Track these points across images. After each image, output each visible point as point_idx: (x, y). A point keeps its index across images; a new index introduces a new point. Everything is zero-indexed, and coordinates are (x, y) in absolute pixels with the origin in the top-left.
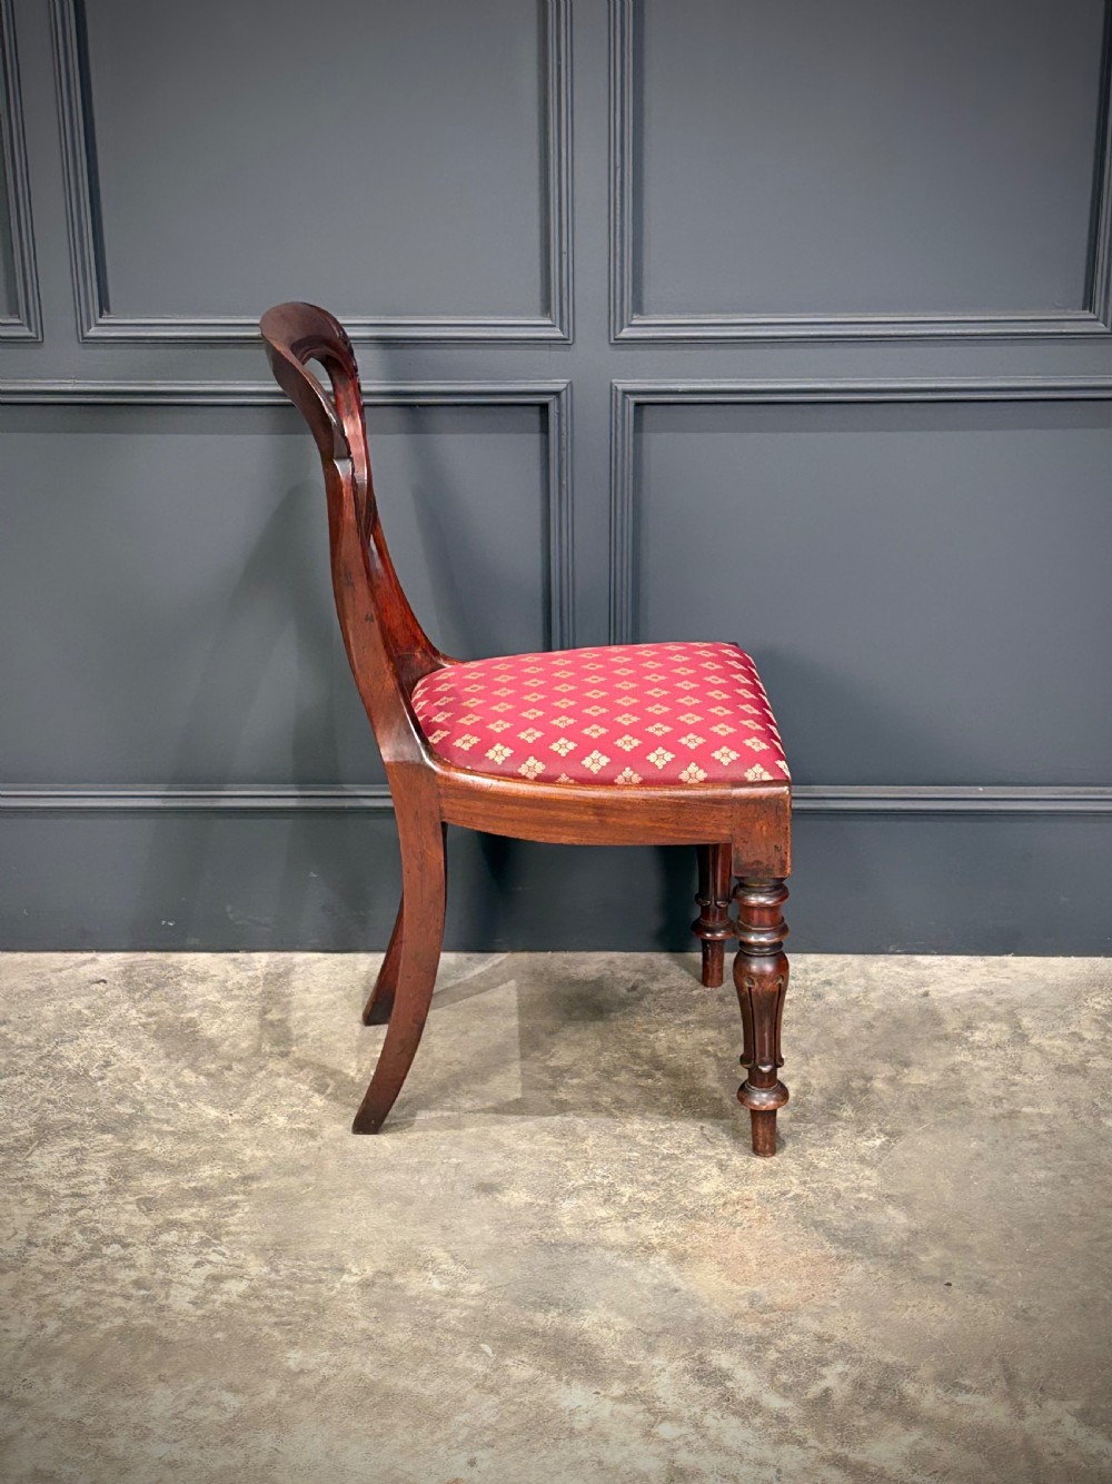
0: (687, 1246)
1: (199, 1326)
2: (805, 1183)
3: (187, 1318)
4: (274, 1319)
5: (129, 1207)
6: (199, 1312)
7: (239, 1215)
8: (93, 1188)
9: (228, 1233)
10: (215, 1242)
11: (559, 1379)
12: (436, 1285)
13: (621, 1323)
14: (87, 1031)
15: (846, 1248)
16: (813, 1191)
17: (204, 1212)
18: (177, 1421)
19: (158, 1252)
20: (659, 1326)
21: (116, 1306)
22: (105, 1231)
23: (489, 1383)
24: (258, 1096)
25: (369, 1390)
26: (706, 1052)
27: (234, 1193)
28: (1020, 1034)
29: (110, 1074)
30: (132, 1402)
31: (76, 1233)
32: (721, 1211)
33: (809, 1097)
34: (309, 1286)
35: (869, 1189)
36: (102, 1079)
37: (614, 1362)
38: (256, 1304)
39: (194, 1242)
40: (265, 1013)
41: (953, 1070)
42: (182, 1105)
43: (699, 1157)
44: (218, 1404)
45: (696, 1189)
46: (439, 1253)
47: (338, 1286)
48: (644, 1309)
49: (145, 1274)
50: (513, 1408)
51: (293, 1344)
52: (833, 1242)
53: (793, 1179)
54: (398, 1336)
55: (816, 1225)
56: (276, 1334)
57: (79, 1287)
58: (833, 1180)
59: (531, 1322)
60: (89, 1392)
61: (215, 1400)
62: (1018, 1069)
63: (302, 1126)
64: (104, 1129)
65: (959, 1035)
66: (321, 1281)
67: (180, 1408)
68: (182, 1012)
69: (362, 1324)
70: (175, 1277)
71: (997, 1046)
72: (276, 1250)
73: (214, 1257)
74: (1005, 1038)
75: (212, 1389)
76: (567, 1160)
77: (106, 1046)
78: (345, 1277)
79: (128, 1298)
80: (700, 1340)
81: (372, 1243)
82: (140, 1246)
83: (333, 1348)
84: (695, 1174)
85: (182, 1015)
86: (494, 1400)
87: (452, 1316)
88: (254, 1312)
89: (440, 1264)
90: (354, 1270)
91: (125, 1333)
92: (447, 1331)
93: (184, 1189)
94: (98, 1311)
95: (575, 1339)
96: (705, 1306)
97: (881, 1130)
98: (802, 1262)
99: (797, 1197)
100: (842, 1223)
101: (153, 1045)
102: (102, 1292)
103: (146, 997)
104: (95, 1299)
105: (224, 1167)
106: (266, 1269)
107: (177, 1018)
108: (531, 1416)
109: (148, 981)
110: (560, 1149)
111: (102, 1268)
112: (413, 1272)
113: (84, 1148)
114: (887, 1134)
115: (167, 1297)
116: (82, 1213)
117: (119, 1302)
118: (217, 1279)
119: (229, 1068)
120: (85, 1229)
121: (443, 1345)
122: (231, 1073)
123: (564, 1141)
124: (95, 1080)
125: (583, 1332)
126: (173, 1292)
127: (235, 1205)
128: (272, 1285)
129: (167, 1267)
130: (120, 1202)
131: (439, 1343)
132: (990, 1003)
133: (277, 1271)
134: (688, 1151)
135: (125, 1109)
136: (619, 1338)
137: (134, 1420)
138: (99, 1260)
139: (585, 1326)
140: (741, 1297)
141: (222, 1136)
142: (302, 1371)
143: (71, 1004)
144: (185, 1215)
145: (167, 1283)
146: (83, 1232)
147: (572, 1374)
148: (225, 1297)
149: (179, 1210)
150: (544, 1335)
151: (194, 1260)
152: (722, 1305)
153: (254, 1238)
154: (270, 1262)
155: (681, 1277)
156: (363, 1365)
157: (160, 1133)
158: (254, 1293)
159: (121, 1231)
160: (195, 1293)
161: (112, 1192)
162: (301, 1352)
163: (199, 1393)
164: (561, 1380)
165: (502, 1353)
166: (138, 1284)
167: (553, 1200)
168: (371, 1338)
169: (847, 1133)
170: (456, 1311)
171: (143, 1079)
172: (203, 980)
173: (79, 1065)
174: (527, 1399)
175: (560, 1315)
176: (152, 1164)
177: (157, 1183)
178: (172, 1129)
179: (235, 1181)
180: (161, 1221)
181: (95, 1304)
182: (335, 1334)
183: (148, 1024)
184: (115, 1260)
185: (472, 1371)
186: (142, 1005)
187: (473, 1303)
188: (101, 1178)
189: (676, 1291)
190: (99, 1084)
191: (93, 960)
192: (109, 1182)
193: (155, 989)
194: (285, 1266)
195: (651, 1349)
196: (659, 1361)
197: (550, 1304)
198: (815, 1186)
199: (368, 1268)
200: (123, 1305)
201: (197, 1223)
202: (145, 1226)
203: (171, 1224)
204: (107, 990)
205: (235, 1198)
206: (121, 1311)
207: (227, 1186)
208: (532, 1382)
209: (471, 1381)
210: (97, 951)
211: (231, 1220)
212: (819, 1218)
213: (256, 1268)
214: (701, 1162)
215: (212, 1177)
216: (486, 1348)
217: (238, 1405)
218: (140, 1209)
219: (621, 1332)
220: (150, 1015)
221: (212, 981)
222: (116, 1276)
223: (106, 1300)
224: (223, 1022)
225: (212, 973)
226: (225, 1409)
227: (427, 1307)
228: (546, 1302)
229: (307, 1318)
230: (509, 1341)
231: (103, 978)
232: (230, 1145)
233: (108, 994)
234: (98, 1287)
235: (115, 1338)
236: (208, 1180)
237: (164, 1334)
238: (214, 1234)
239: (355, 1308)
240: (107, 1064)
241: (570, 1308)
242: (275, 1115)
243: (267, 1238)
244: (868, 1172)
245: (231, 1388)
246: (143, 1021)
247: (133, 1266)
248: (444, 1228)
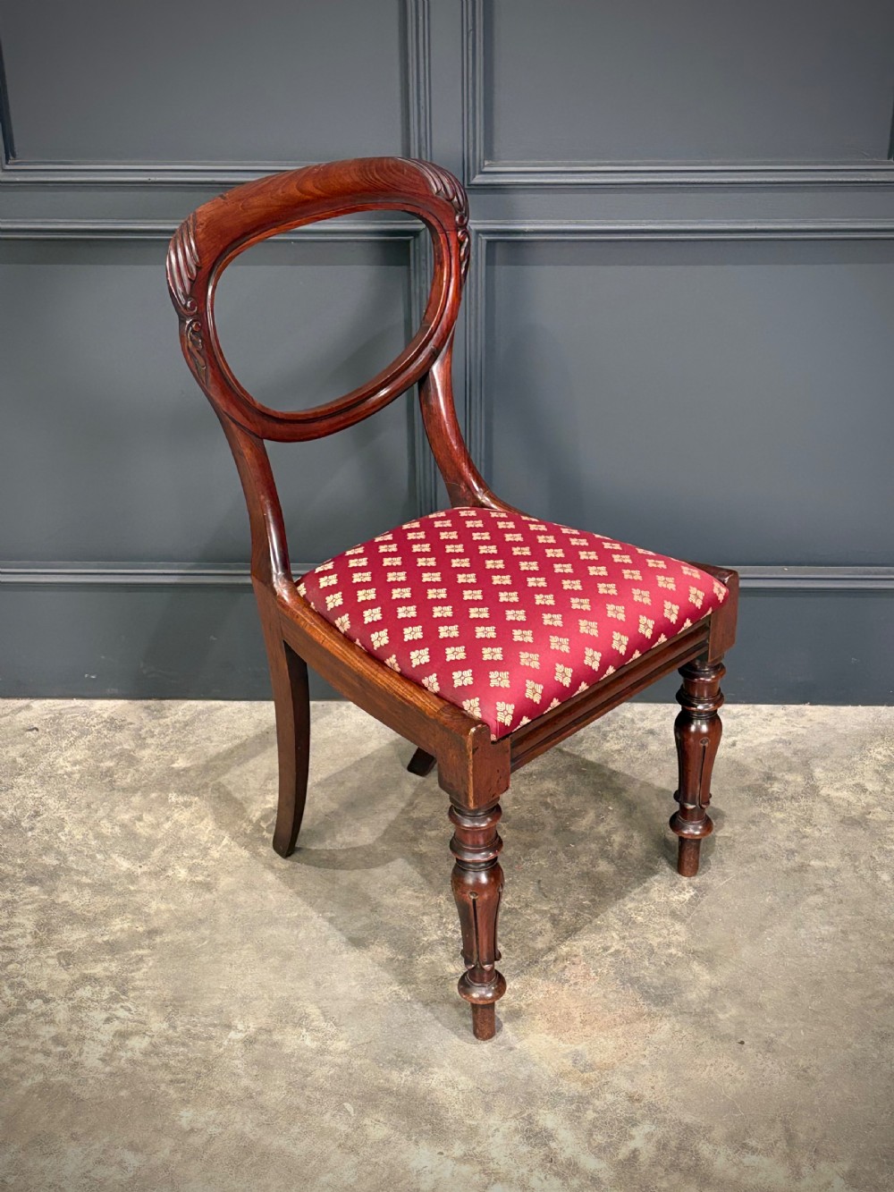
0: (522, 1004)
1: (107, 1083)
2: (624, 938)
3: (97, 1076)
4: (169, 1077)
5: (51, 961)
6: (108, 1069)
7: (144, 970)
8: (21, 941)
9: (134, 989)
10: (123, 997)
11: (409, 1138)
12: (308, 1042)
13: (465, 1082)
14: (20, 780)
15: (656, 1005)
16: (631, 946)
17: (114, 967)
18: (86, 1180)
19: (74, 1008)
20: (496, 1085)
21: (37, 1062)
22: (30, 985)
23: (350, 1143)
24: (164, 847)
25: (247, 1148)
26: (546, 805)
27: (141, 947)
28: (812, 785)
29: (38, 825)
30: (47, 1161)
31: (6, 988)
32: (552, 967)
33: (631, 851)
34: (200, 1042)
35: (679, 944)
36: (32, 829)
37: (456, 1121)
38: (154, 1061)
39: (105, 997)
40: (173, 763)
41: (753, 822)
42: (99, 857)
43: (536, 911)
44: (121, 1163)
45: (531, 944)
46: (313, 1010)
47: (226, 1043)
48: (484, 1067)
49: (63, 1029)
50: (369, 1168)
51: (185, 1102)
52: (646, 999)
53: (614, 934)
54: (275, 1095)
55: (633, 981)
56: (171, 1092)
57: (6, 1043)
58: (647, 936)
59: (387, 1080)
60: (12, 1151)
61: (118, 1159)
62: (808, 822)
63: (200, 878)
64: (32, 881)
65: (760, 786)
66: (211, 1038)
67: (89, 1168)
68: (102, 761)
69: (245, 1082)
70: (87, 1033)
71: (792, 797)
72: (174, 1006)
73: (122, 1013)
74: (800, 789)
75: (116, 1148)
76: (424, 914)
77: (36, 795)
78: (232, 1034)
79: (47, 1054)
80: (530, 1099)
81: (256, 999)
82: (59, 1002)
83: (220, 1106)
84: (532, 929)
85: (102, 764)
86: (354, 1159)
87: (321, 1073)
88: (153, 1069)
89: (313, 1021)
90: (240, 1027)
91: (44, 1089)
92: (316, 1089)
93: (98, 943)
94: (22, 1068)
95: (424, 1098)
96: (534, 1065)
97: (690, 884)
98: (618, 1019)
99: (617, 952)
100: (655, 980)
101: (76, 795)
102: (25, 1048)
103: (72, 745)
104: (19, 1056)
105: (133, 921)
106: (165, 1025)
107: (98, 767)
108: (384, 1176)
109: (74, 729)
110: (418, 903)
111: (27, 1024)
112: (289, 1029)
113: (15, 901)
114: (695, 888)
115: (80, 1055)
116: (11, 967)
117: (39, 1059)
118: (123, 1035)
119: (140, 819)
120: (13, 983)
121: (312, 1103)
122: (142, 824)
123: (421, 895)
124: (26, 830)
125: (431, 1091)
126: (86, 1049)
127: (141, 959)
128: (169, 1041)
129: (82, 1024)
130: (44, 956)
131: (309, 1101)
132: (788, 754)
133: (175, 1028)
134: (527, 906)
135: (50, 860)
136: (461, 1097)
137: (50, 1180)
138: (24, 1016)
139: (434, 1084)
140: (565, 1056)
141: (132, 888)
142: (192, 1130)
143: (7, 752)
144: (98, 970)
145: (81, 1039)
146: (11, 986)
147: (420, 1133)
148: (130, 1054)
149: (93, 964)
150: (397, 1094)
151: (104, 1015)
152: (549, 1064)
153: (156, 993)
154: (168, 1018)
155: (516, 1035)
156: (244, 1124)
157: (80, 886)
158: (154, 1050)
159: (43, 986)
160: (103, 1050)
161: (36, 946)
162: (192, 1111)
163: (104, 1151)
164: (411, 1140)
165: (361, 1112)
166: (57, 1040)
167: (410, 956)
168: (251, 1097)
169: (662, 886)
170: (325, 1069)
171: (67, 830)
172: (121, 728)
173: (12, 815)
174: (381, 1159)
175: (412, 1073)
176: (73, 918)
177: (74, 937)
178: (90, 881)
179: (142, 934)
180: (78, 976)
181: (21, 1061)
182: (221, 1093)
183: (72, 773)
184: (38, 1016)
185: (337, 1130)
186: (68, 754)
187: (339, 1061)
188: (29, 931)
189: (511, 1049)
190: (30, 834)
191: (28, 707)
192: (35, 936)
193: (80, 737)
194: (181, 1022)
195: (488, 1108)
196: (494, 1120)
197: (405, 1063)
198: (632, 941)
199: (251, 1025)
200: (43, 1062)
201: (108, 977)
202: (63, 981)
203: (87, 979)
204: (39, 738)
205: (141, 952)
206: (42, 1068)
207: (134, 940)
208: (386, 1142)
209: (335, 1140)
210: (31, 697)
211: (138, 975)
212: (635, 975)
213: (157, 1024)
214: (537, 916)
215: (122, 930)
216: (348, 1106)
217: (137, 1164)
218: (60, 963)
219: (462, 1091)
220: (75, 763)
221: (128, 729)
222: (39, 1032)
223: (29, 1057)
224: (137, 770)
225: (129, 720)
226: (126, 1168)
227: (300, 1065)
228: (401, 1060)
229: (198, 1075)
230: (370, 1099)
231: (36, 726)
232: (138, 898)
233: (40, 742)
234: (23, 1043)
235: (36, 1096)
236: (119, 934)
237: (78, 1092)
238: (122, 987)
239: (240, 1066)
240: (37, 814)
241: (421, 1066)
242: (177, 867)
243: (168, 994)
244: (678, 927)
245: (133, 1147)
246: (69, 769)
247: (52, 1022)
248: (318, 984)
